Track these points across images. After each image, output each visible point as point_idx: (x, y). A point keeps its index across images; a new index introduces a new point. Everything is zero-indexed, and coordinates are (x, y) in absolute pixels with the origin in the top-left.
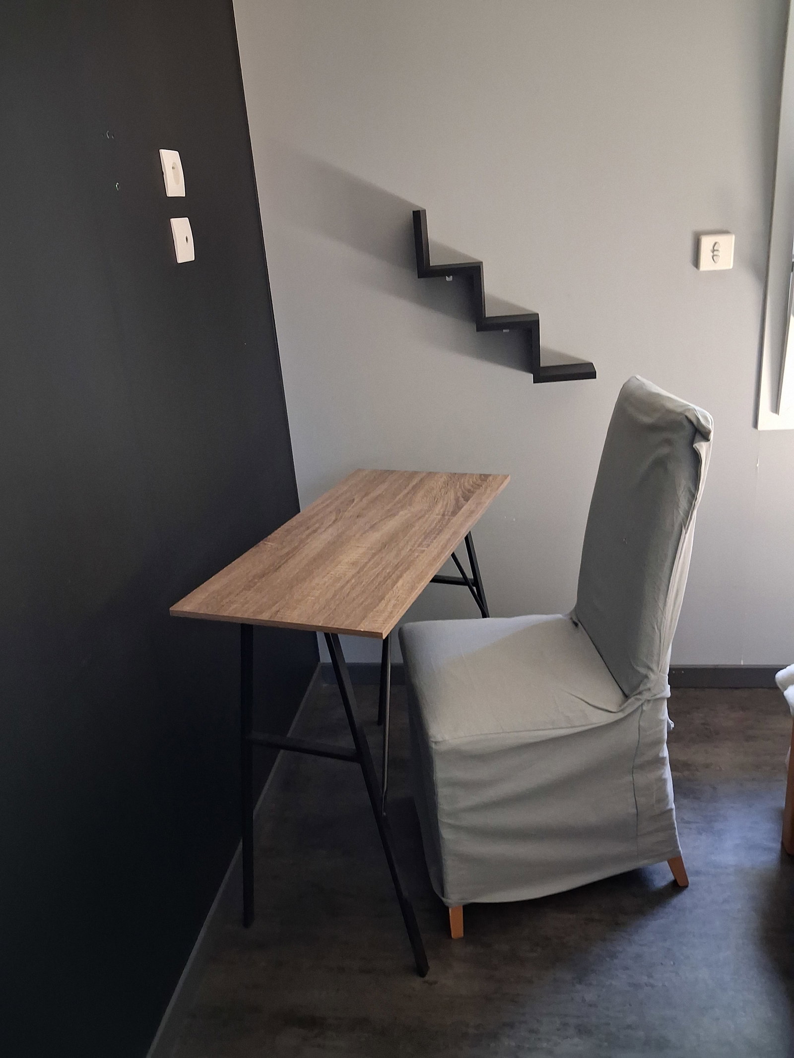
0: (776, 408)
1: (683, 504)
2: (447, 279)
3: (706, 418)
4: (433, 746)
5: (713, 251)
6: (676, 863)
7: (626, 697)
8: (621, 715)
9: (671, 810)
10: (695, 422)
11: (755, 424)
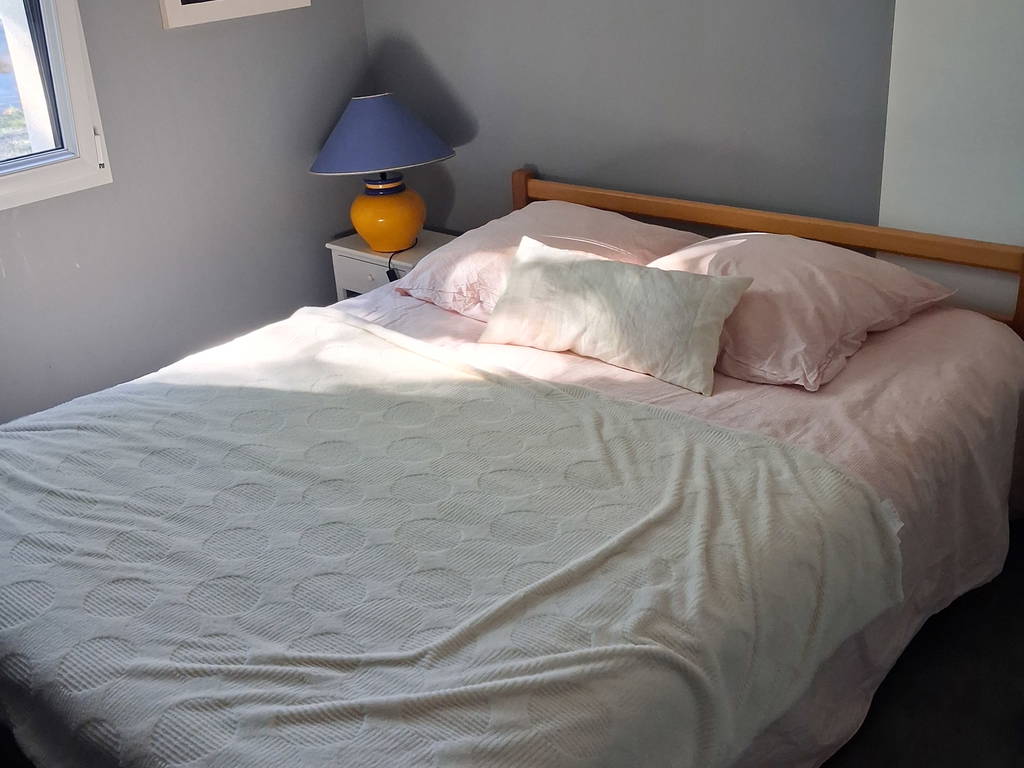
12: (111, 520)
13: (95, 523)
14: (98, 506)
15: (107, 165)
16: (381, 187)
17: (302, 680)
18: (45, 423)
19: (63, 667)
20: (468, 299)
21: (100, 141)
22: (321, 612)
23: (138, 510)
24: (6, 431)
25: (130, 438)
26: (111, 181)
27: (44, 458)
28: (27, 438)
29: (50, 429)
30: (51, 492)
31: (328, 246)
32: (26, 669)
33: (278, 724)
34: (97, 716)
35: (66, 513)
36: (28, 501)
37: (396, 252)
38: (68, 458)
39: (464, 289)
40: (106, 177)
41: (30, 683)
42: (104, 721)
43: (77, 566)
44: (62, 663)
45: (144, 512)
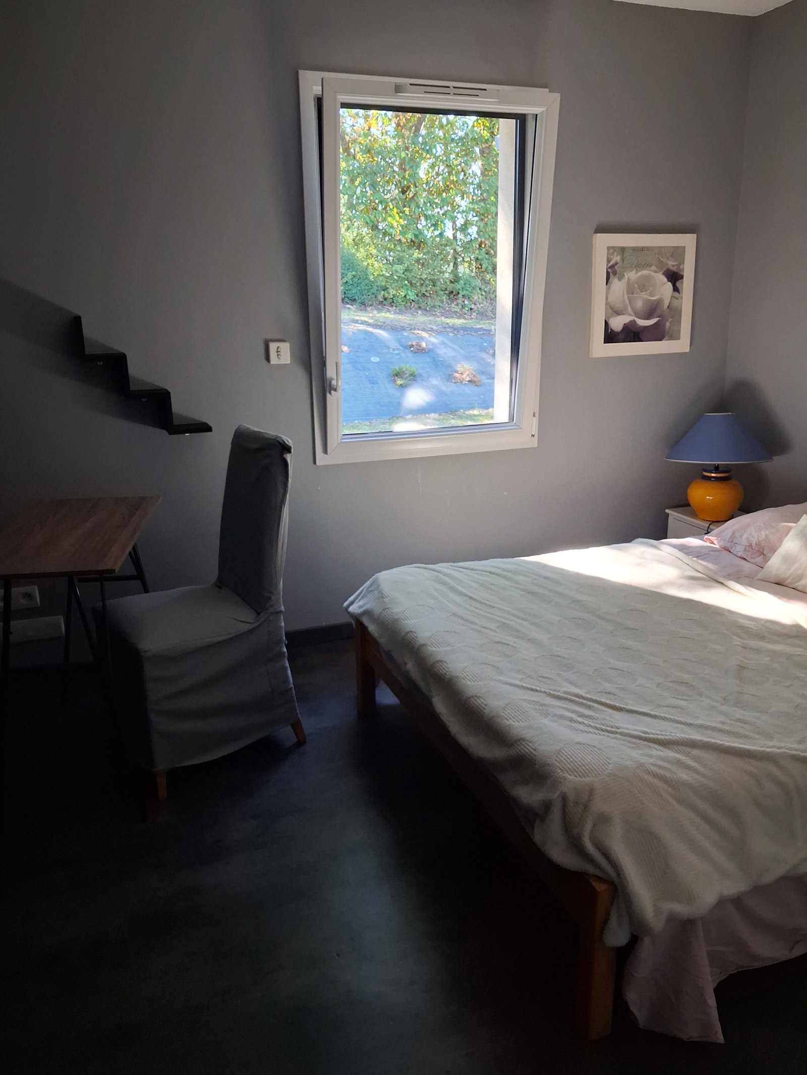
0: (325, 451)
1: (281, 490)
2: (99, 363)
3: (287, 441)
4: (143, 654)
5: (277, 352)
6: (297, 726)
7: (258, 614)
8: (256, 625)
9: (291, 688)
10: (282, 442)
11: (315, 463)
12: (499, 617)
13: (491, 616)
14: (494, 609)
15: (536, 436)
16: (713, 475)
17: (589, 707)
18: (473, 567)
19: (465, 671)
20: (755, 551)
21: (535, 421)
22: (608, 684)
23: (514, 616)
24: (452, 566)
25: (518, 583)
26: (536, 445)
27: (470, 582)
28: (462, 572)
29: (476, 570)
30: (471, 598)
31: (667, 511)
32: (446, 668)
33: (571, 721)
34: (478, 695)
35: (477, 608)
36: (457, 598)
37: (714, 522)
38: (482, 585)
39: (754, 544)
40: (534, 443)
41: (446, 675)
42: (481, 697)
43: (479, 631)
44: (465, 669)
45: (518, 618)
